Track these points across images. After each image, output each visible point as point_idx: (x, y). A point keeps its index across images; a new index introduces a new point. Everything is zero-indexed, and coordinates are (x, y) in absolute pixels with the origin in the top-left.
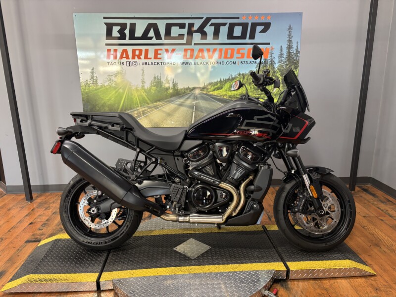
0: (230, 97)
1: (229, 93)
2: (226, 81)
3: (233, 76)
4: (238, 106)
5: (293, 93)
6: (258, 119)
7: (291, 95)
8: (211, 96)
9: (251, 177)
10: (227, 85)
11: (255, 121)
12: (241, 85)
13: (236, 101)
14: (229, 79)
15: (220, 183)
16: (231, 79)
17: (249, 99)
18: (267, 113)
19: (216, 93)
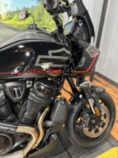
0: (19, 26)
1: (18, 23)
2: (14, 13)
3: (20, 9)
4: (28, 37)
5: (80, 25)
6: (53, 54)
7: (79, 26)
8: (4, 25)
9: (47, 109)
10: (16, 16)
11: (50, 57)
12: (27, 15)
13: (24, 30)
14: (17, 12)
15: (16, 128)
16: (18, 12)
17: (37, 29)
18: (62, 47)
19: (7, 22)
